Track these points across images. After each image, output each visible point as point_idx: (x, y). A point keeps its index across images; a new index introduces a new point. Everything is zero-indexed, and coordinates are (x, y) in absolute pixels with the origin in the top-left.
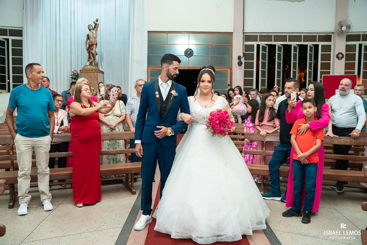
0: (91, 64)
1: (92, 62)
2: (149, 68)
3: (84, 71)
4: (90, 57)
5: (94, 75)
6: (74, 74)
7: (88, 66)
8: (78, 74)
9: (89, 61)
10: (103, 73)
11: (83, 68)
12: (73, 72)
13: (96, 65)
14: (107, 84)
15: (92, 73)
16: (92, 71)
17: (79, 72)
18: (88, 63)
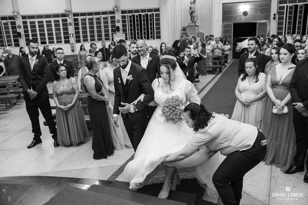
0: (192, 22)
1: (193, 21)
2: (223, 24)
3: (189, 26)
4: (191, 19)
5: (194, 28)
6: (183, 28)
7: (190, 23)
8: (185, 28)
9: (191, 20)
10: (198, 26)
11: (188, 25)
12: (183, 27)
13: (195, 22)
14: (200, 32)
15: (193, 27)
16: (193, 26)
17: (186, 27)
18: (191, 22)
